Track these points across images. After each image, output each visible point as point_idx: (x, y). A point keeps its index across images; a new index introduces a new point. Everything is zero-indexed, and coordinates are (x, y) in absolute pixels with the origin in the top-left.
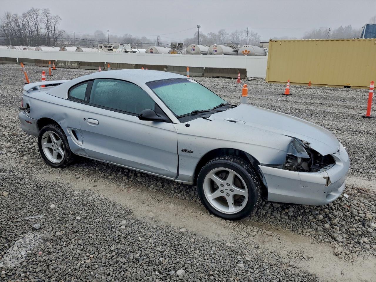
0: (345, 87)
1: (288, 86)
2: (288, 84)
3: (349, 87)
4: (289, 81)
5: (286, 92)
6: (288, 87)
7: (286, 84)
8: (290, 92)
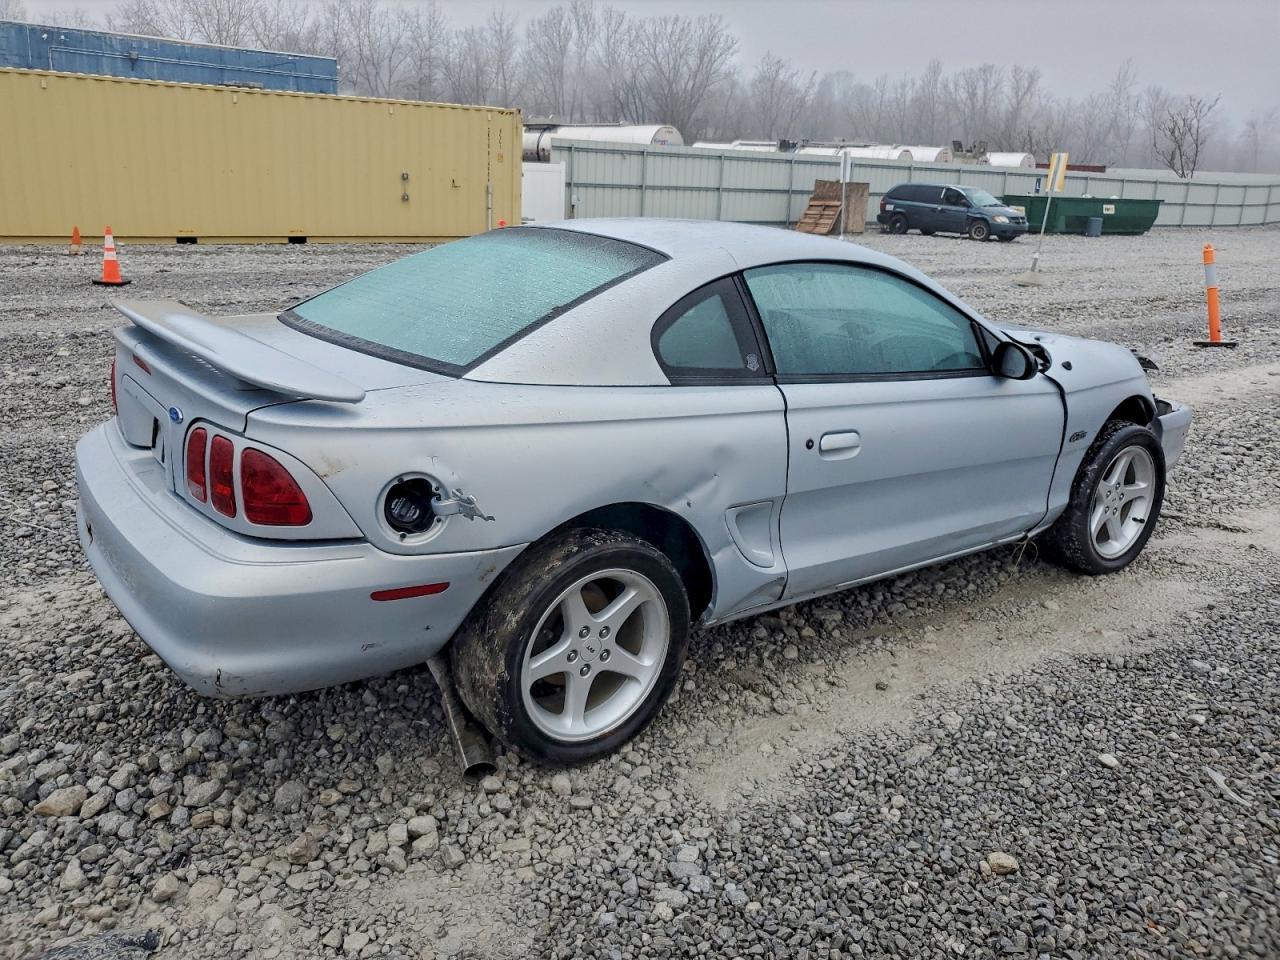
0: (181, 240)
1: (109, 250)
2: (109, 242)
3: (193, 240)
4: (109, 232)
5: (108, 275)
6: (110, 256)
7: (100, 242)
8: (123, 273)
